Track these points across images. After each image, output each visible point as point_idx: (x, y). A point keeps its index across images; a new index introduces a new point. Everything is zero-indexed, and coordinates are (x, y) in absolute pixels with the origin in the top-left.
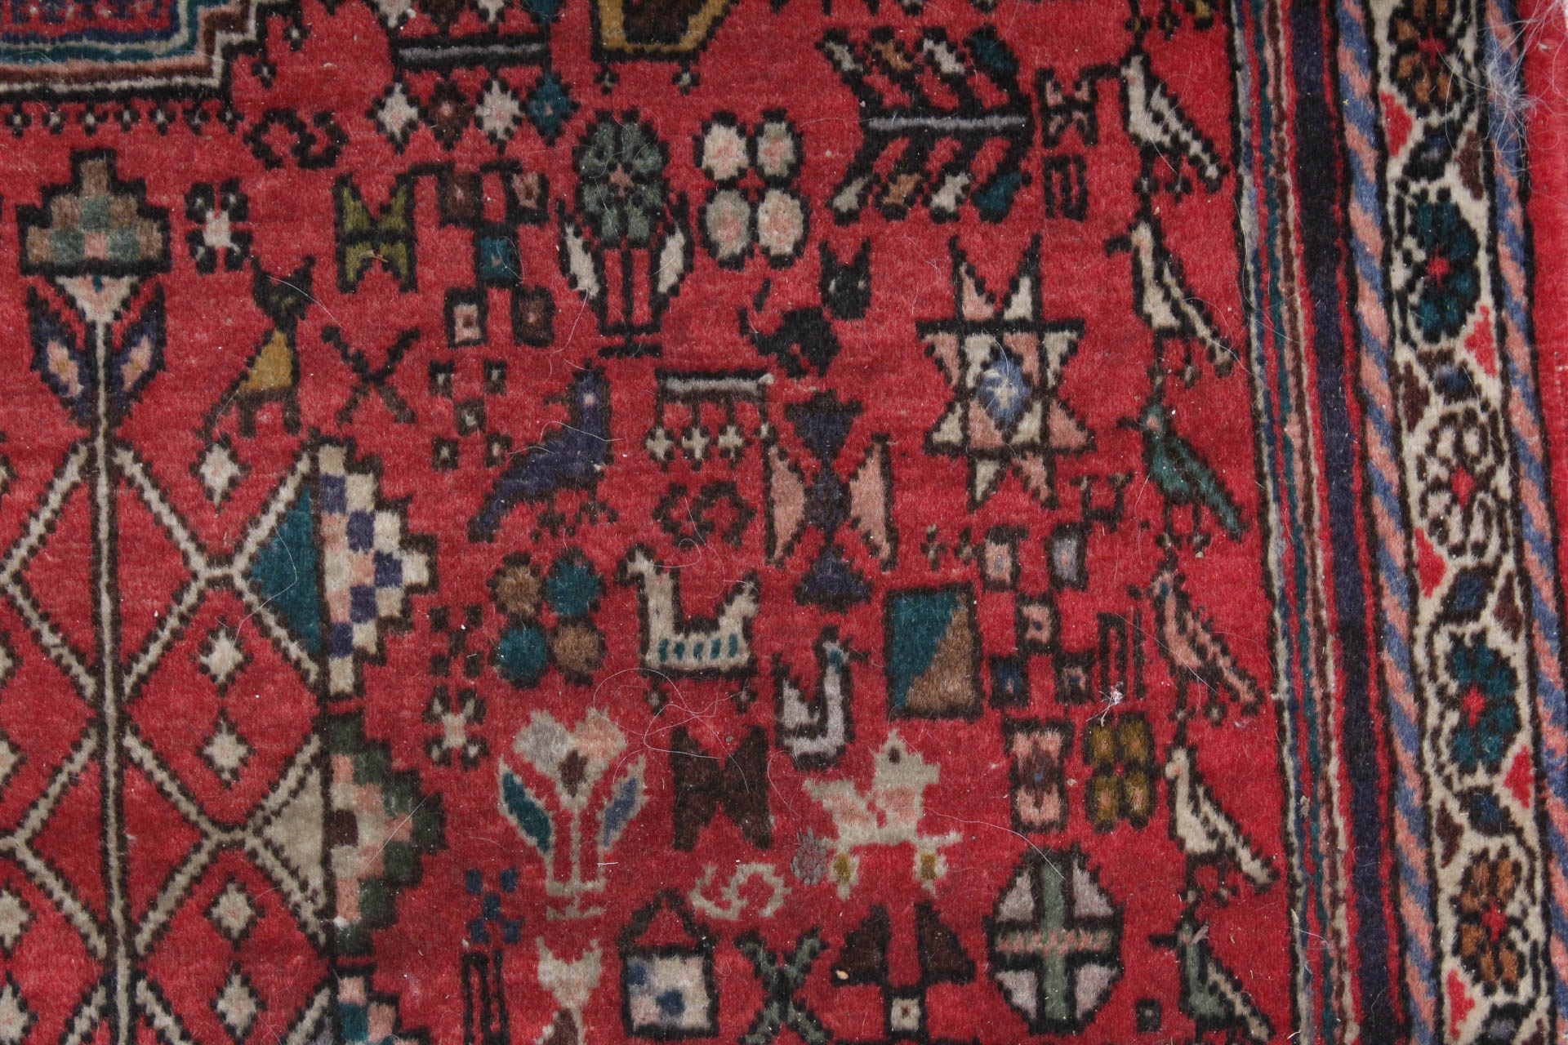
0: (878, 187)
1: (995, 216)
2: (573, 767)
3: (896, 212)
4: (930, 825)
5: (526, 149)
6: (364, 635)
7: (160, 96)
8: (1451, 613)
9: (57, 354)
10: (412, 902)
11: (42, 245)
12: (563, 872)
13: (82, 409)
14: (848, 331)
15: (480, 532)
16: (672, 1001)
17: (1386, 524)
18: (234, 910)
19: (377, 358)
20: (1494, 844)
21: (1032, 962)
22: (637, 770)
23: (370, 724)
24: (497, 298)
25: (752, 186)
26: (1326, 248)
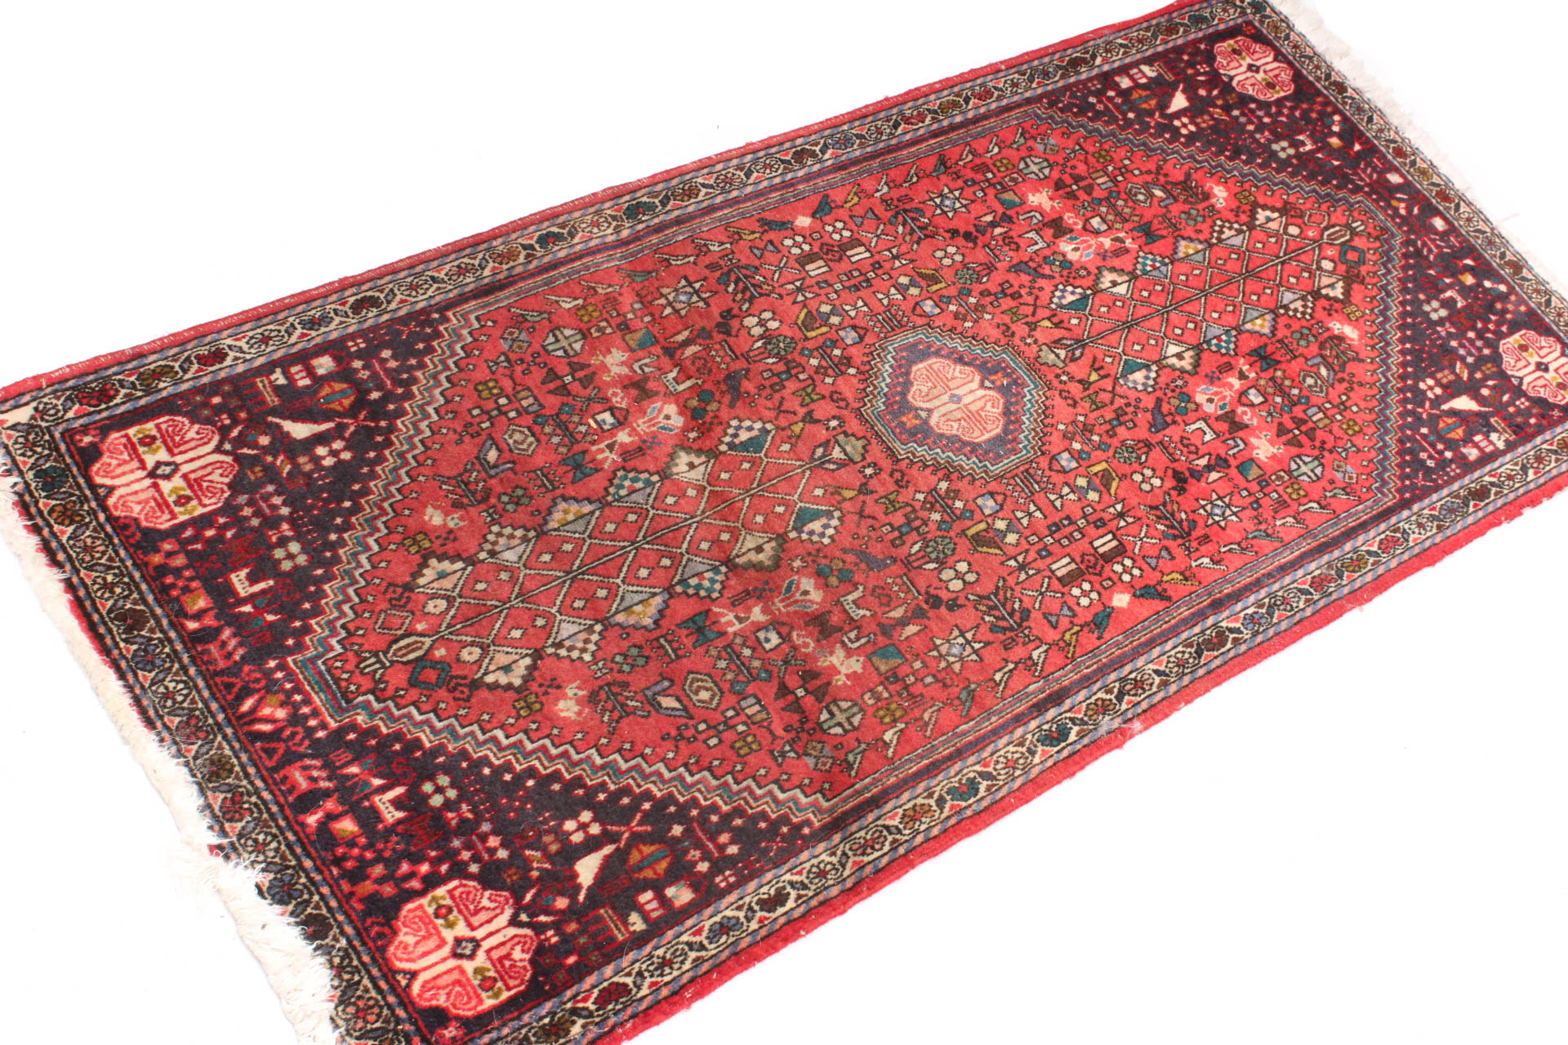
0: (978, 603)
1: (991, 630)
2: (806, 593)
3: (977, 609)
4: (848, 676)
5: (933, 527)
6: (805, 536)
7: (889, 448)
8: (980, 774)
9: (820, 450)
10: (752, 573)
11: (841, 438)
12: (782, 601)
13: (812, 459)
14: (943, 610)
15: (844, 551)
16: (768, 640)
17: (990, 749)
18: (725, 537)
19: (867, 511)
20: (935, 808)
21: (832, 715)
22: (815, 607)
23: (786, 546)
24: (896, 534)
25: (959, 576)
26: (1040, 708)
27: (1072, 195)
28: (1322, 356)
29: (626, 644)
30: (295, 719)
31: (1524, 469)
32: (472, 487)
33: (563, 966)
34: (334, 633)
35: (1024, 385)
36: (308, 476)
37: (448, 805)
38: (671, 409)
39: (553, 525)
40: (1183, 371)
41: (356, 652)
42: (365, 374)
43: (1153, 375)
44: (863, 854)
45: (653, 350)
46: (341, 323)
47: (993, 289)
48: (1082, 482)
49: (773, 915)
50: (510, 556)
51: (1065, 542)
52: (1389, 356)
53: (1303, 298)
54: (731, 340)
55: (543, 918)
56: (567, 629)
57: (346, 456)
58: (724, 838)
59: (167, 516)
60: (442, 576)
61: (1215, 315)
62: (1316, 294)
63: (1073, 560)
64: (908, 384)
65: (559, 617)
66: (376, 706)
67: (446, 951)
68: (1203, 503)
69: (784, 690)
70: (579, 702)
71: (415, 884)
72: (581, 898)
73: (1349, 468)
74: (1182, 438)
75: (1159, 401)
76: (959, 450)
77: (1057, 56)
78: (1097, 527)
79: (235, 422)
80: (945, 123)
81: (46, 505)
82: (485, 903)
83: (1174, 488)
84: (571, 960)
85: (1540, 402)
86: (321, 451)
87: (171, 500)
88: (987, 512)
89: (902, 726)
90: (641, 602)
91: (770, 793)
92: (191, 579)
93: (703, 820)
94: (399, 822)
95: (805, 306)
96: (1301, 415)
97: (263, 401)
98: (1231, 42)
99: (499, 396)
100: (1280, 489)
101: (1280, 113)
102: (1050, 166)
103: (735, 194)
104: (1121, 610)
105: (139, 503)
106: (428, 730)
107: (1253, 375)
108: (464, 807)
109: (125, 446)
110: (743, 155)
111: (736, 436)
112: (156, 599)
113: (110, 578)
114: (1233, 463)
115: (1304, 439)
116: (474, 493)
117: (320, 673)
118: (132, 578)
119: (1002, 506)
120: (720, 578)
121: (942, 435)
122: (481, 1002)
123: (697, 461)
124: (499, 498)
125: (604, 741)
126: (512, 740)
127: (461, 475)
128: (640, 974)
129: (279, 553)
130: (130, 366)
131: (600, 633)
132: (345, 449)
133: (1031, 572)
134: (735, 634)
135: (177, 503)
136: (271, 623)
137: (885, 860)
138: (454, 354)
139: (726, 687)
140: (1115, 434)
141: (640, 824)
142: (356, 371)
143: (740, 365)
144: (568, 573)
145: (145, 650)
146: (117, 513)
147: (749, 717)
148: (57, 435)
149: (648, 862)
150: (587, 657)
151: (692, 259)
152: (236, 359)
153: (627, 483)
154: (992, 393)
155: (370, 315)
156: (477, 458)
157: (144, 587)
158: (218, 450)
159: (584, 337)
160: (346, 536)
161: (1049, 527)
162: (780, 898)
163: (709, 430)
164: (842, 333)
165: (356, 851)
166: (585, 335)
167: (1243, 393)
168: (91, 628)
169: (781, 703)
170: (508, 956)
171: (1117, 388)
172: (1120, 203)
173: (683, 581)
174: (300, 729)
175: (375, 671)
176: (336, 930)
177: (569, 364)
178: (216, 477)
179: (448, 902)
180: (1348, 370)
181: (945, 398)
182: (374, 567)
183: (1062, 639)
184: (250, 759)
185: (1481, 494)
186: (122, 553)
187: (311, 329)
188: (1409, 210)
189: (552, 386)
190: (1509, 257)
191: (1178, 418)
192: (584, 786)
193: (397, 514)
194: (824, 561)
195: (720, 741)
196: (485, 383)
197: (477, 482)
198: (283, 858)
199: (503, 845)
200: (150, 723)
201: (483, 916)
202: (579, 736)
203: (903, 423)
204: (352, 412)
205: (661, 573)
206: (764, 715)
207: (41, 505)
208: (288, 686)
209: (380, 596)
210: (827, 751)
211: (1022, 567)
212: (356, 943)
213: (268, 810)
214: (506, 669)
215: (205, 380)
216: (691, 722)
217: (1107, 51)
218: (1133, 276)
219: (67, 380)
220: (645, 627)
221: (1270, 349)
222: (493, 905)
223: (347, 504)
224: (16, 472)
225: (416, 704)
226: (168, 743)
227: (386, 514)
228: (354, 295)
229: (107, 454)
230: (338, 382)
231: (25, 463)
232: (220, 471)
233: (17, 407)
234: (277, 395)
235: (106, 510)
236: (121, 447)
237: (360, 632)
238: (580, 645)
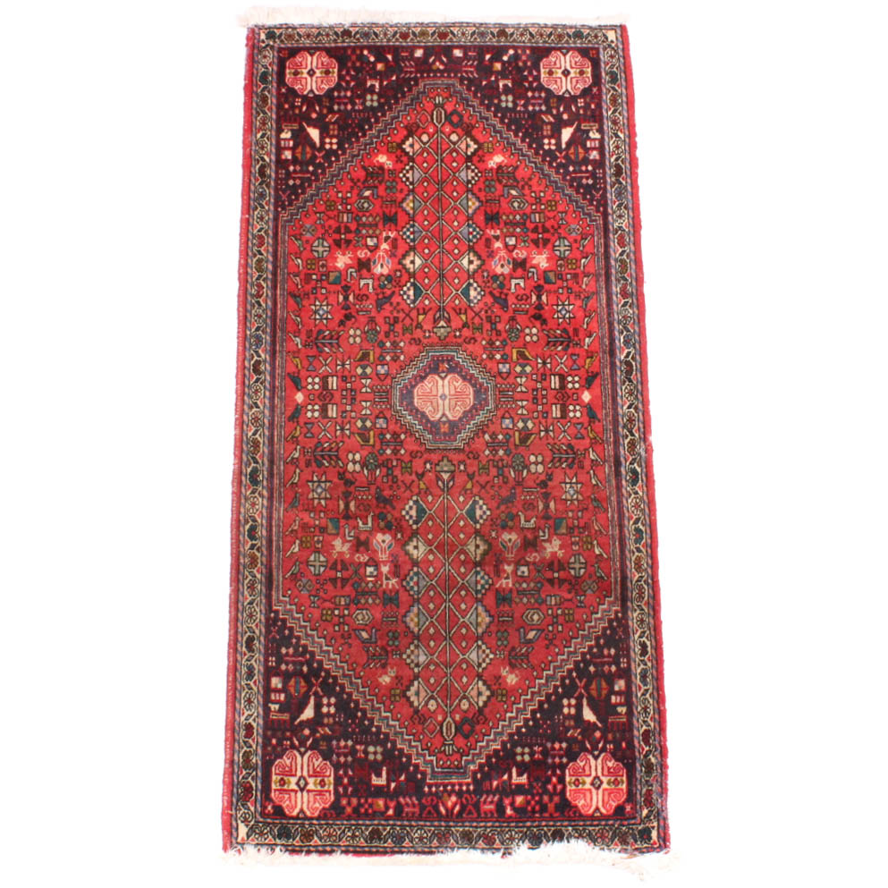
0: (554, 464)
1: (571, 468)
2: (510, 540)
3: (556, 468)
4: (560, 549)
5: (505, 457)
6: (481, 521)
7: (454, 449)
8: (634, 523)
9: (440, 483)
10: (487, 557)
11: (438, 468)
12: (508, 554)
13: (443, 490)
14: (549, 483)
15: (498, 508)
16: (523, 572)
17: (626, 511)
18: (462, 557)
19: (484, 484)
20: (639, 554)
21: (574, 568)
22: (519, 541)
23: (482, 533)
24: (501, 477)
25: (536, 463)
26: (618, 474)
27: (348, 242)
28: (505, 186)
29: (494, 635)
30: (460, 794)
31: (617, 136)
32: (377, 654)
33: (625, 749)
34: (424, 756)
35: (453, 357)
36: (335, 722)
37: (532, 754)
38: (380, 537)
39: (416, 630)
40: (479, 267)
41: (439, 752)
42: (291, 667)
43: (475, 285)
44: (643, 598)
45: (341, 524)
46: (256, 661)
47: (386, 328)
48: (518, 369)
49: (649, 653)
50: (422, 659)
51: (545, 401)
52: (521, 150)
53: (468, 168)
54: (357, 484)
55: (600, 745)
56: (473, 656)
57: (333, 700)
58: (606, 652)
59: (328, 794)
60: (417, 694)
61: (456, 224)
62: (469, 159)
63: (556, 404)
64: (423, 414)
65: (466, 657)
66: (470, 758)
67: (594, 791)
68: (556, 316)
69: (551, 581)
70: (511, 673)
71: (559, 787)
72: (600, 725)
73: (573, 226)
74: (517, 298)
75: (491, 293)
76: (472, 417)
77: (253, 180)
78: (545, 380)
79: (291, 739)
80: (270, 276)
81: (297, 842)
82: (582, 764)
83: (542, 325)
84: (624, 745)
85: (585, 92)
86: (325, 710)
87: (319, 788)
88: (511, 426)
89: (595, 542)
90: (477, 617)
91: (596, 619)
92: (366, 801)
93: (593, 655)
94: (528, 778)
95: (353, 433)
96: (532, 226)
97: (284, 721)
98: (288, 71)
99: (333, 612)
100: (567, 271)
101: (348, 83)
102: (323, 239)
103: (266, 421)
104: (591, 400)
105: (315, 803)
106: (491, 743)
107: (498, 232)
108: (536, 748)
109: (281, 793)
110: (243, 401)
111: (411, 517)
112: (369, 820)
113: (349, 834)
114: (542, 282)
115: (546, 235)
116: (381, 655)
117: (442, 773)
118: (354, 825)
119: (511, 417)
120: (482, 573)
121: (460, 419)
122: (622, 790)
123: (415, 544)
124: (389, 645)
125: (535, 673)
126: (514, 711)
127: (368, 655)
128: (644, 722)
129: (371, 757)
130: (236, 770)
131: (483, 643)
132: (329, 699)
133: (551, 428)
134: (514, 585)
135: (323, 786)
136: (406, 779)
137: (651, 591)
138: (299, 619)
139: (536, 606)
140: (500, 331)
141: (581, 682)
142: (287, 670)
143: (373, 488)
144: (446, 639)
145: (394, 837)
146: (316, 814)
147: (555, 605)
148: (261, 820)
149: (599, 689)
150: (491, 656)
151: (298, 471)
152: (254, 720)
153: (412, 584)
154: (449, 377)
155: (257, 645)
156: (363, 642)
158: (302, 755)
159: (319, 553)
160: (376, 724)
161: (534, 403)
162: (644, 646)
163: (401, 527)
164: (378, 426)
165: (533, 802)
166: (317, 551)
167: (506, 245)
168: (370, 853)
169: (556, 586)
170: (609, 768)
171: (475, 310)
172: (364, 219)
173: (477, 592)
174: (465, 795)
175: (453, 750)
176: (563, 828)
177: (331, 569)
178: (317, 763)
179: (573, 779)
180: (519, 179)
181: (440, 402)
182: (398, 720)
183: (591, 439)
184: (469, 822)
185: (619, 171)
186: (338, 822)
187: (253, 677)
188: (442, 62)
189: (339, 584)
190: (495, 31)
191: (505, 291)
192: (551, 694)
193: (376, 695)
194: (499, 521)
195: (562, 625)
196: (322, 615)
197: (376, 651)
198: (521, 832)
199: (561, 742)
200: (431, 853)
201: (587, 768)
202: (527, 682)
203: (444, 432)
204: (310, 685)
205: (467, 599)
206: (558, 598)
207: (296, 844)
208: (441, 788)
209: (415, 726)
210: (589, 582)
211: (547, 431)
212: (573, 823)
213: (497, 827)
214: (480, 694)
215: (260, 740)
216: (546, 632)
217: (263, 148)
218: (413, 249)
219: (232, 801)
220: (490, 622)
221: (488, 210)
222: (584, 762)
223: (359, 714)
224: (274, 847)
225: (477, 741)
226: (444, 851)
227: (373, 700)
228: (242, 646)
229: (282, 804)
230: (290, 681)
231: (270, 840)
232: (314, 760)
233: (237, 829)
234: (283, 713)
235: (312, 819)
236: (281, 795)
237: (429, 744)
238: (484, 656)
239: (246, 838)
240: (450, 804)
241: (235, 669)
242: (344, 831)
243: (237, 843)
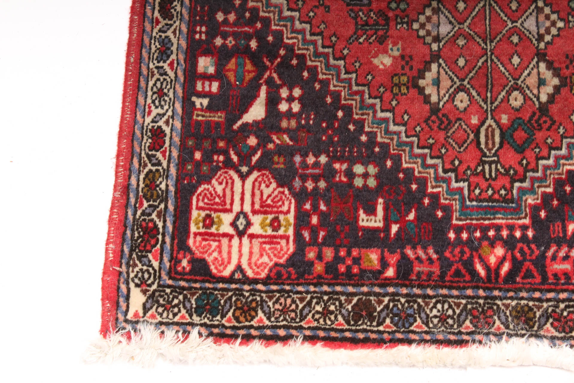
30: (510, 243)
32: (371, 22)
34: (448, 181)
36: (300, 127)
41: (473, 174)
42: (230, 42)
46: (174, 32)
50: (445, 29)
56: (530, 24)
57: (297, 92)
59: (283, 242)
65: (518, 25)
66: (526, 184)
79: (225, 153)
81: (229, 321)
86: (283, 107)
87: (269, 231)
92: (349, 253)
97: (217, 123)
105: (262, 255)
106: (562, 161)
109: (206, 240)
112: (354, 286)
113: (318, 308)
116: (377, 24)
117: (479, 208)
118: (326, 293)
124: (391, 9)
127: (356, 23)
129: (359, 182)
130: (132, 200)
131: (546, 5)
132: (291, 90)
135: (275, 229)
136: (417, 218)
142: (224, 45)
145: (396, 315)
146: (263, 275)
148: (170, 282)
150: (560, 24)
152: (167, 122)
155: (178, 8)
157: (338, 288)
158: (243, 177)
160: (367, 129)
168: (354, 342)
175: (497, 170)
178: (267, 192)
182: (405, 124)
184: (528, 291)
186: (300, 288)
187: (168, 57)
193: (368, 85)
197: (369, 17)
200: (461, 343)
204: (260, 68)
207: (227, 324)
208: (478, 234)
209: (433, 134)
214: (541, 82)
215: (175, 154)
219: (122, 251)
223: (340, 114)
224: (189, 328)
225: (538, 158)
226: (484, 339)
227: (363, 92)
228: (154, 9)
229: (206, 256)
230: (229, 61)
231: (183, 317)
232: (263, 186)
233: (127, 298)
234: (217, 111)
235: (256, 281)
236: (204, 243)
237: (457, 163)
238: (548, 24)
239: (141, 314)
240: (493, 260)
241: (141, 45)
242: (309, 303)
243: (126, 321)
